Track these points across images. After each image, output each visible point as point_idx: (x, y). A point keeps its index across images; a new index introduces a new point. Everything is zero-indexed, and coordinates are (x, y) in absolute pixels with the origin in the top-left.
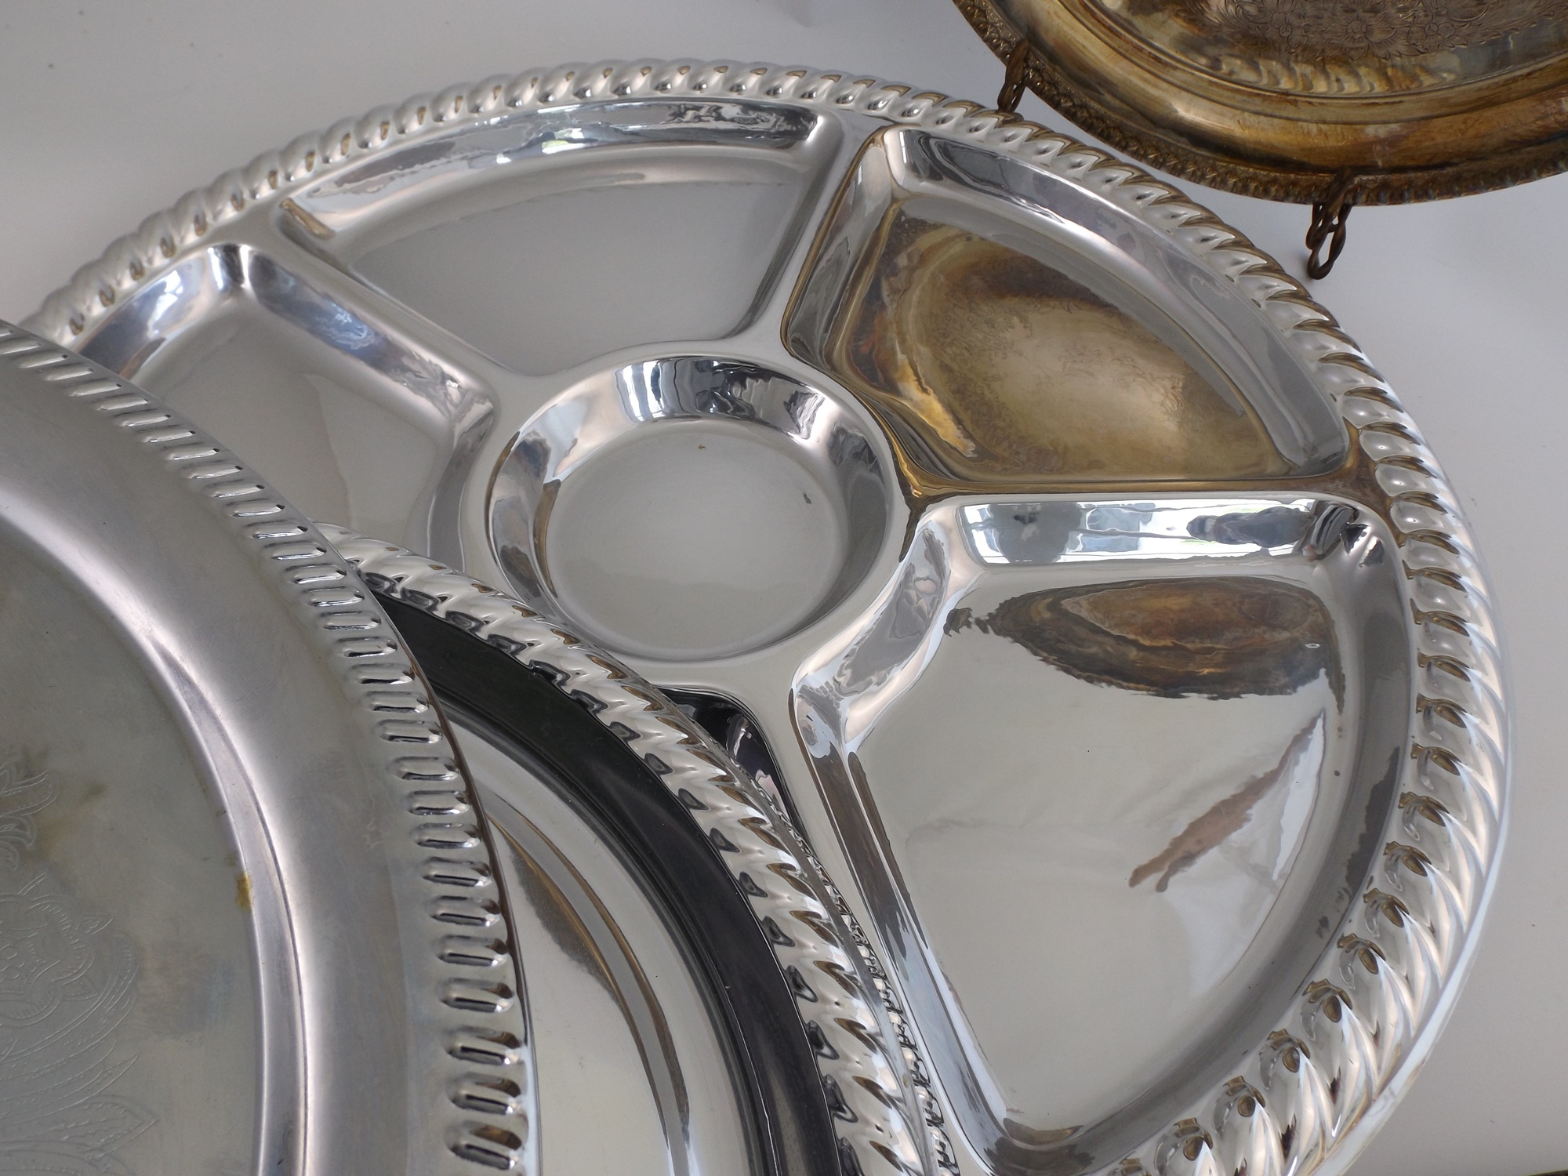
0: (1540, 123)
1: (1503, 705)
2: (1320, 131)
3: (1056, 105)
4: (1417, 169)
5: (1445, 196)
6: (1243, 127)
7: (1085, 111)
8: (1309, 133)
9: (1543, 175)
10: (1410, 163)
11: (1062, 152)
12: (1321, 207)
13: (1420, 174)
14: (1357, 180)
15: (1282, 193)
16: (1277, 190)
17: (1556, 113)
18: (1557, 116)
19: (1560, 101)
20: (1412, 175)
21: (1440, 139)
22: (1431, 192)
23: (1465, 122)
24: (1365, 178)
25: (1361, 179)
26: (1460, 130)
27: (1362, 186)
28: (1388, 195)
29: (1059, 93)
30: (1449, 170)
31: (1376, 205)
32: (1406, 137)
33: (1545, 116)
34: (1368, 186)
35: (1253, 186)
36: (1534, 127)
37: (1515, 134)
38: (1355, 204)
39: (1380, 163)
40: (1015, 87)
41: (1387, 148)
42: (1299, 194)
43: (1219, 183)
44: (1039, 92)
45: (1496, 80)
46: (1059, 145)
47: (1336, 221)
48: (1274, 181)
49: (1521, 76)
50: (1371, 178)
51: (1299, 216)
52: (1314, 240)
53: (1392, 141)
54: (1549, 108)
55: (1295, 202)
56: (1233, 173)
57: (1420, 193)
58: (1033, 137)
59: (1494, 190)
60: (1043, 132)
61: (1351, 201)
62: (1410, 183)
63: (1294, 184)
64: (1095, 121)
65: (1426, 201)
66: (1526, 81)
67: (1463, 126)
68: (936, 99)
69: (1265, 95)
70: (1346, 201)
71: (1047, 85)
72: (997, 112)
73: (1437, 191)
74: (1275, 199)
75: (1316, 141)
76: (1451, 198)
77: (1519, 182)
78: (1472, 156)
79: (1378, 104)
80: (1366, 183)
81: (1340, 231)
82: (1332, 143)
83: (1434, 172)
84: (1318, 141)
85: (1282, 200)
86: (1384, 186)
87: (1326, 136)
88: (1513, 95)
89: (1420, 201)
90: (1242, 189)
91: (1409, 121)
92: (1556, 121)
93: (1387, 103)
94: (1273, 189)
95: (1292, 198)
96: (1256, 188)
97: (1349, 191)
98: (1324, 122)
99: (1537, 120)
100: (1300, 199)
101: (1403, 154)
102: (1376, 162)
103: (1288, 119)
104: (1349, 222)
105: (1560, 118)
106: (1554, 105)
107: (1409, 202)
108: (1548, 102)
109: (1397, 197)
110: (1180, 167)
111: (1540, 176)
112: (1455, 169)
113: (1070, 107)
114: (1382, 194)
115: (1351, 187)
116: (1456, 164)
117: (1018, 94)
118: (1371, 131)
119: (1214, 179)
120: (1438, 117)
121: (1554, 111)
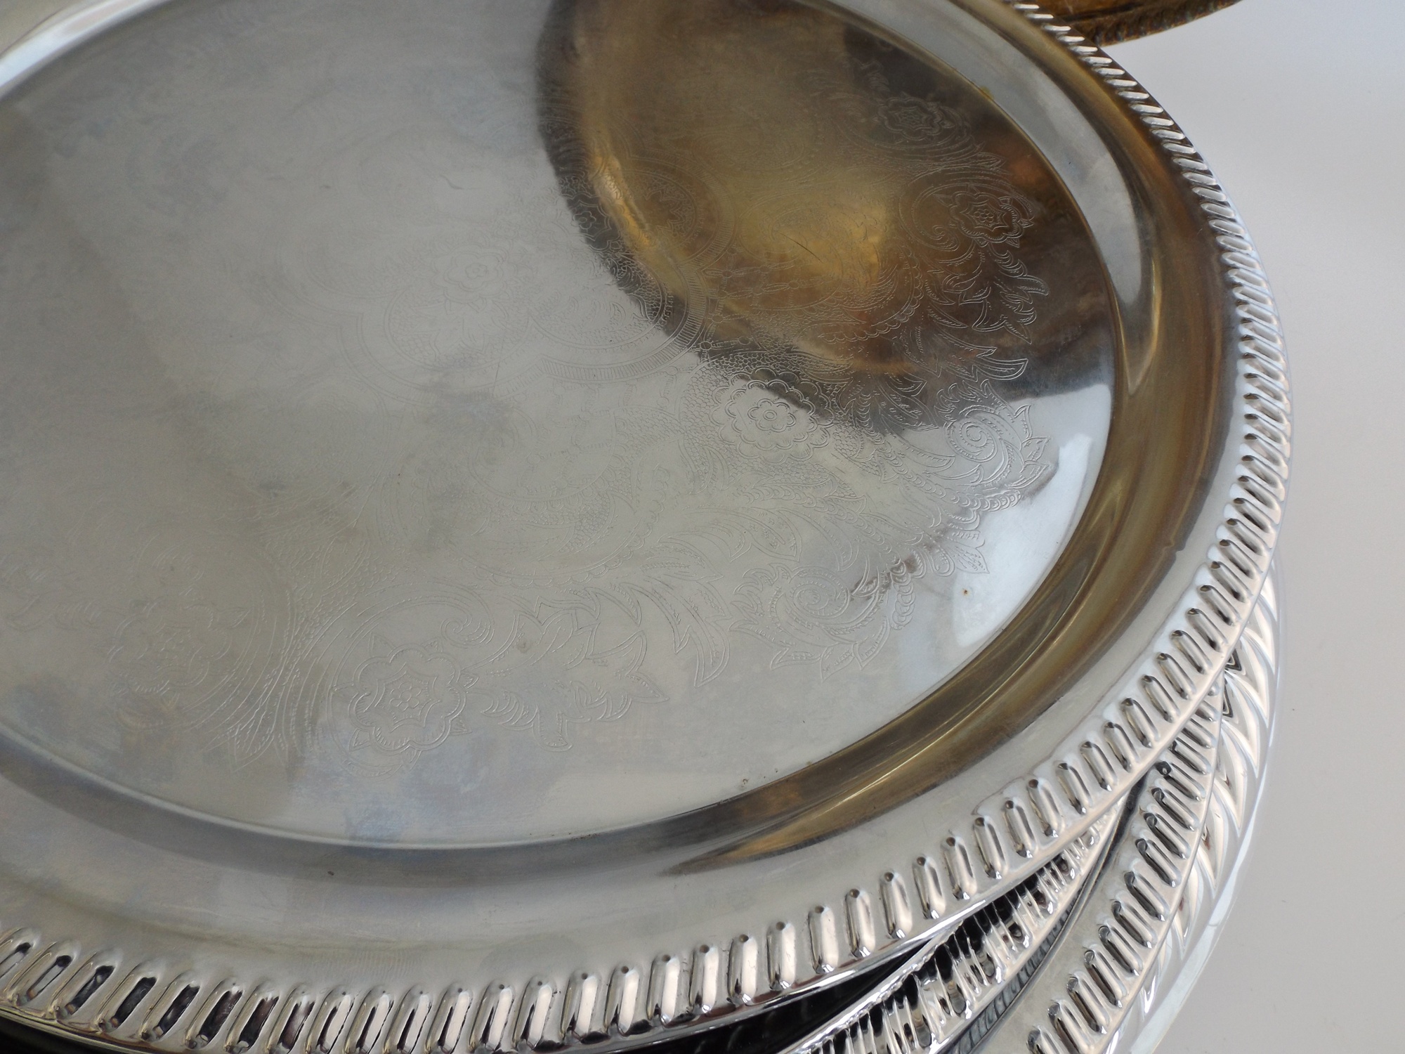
5: (1133, 36)
9: (1219, 7)
13: (1107, 18)
20: (1100, 19)
30: (1134, 11)
39: (1071, 8)
57: (1110, 35)
59: (1176, 26)
65: (1115, 43)
76: (1138, 38)
77: (1197, 16)
83: (1120, 15)
89: (1111, 44)
102: (1068, 9)
111: (1216, 9)
112: (1140, 9)
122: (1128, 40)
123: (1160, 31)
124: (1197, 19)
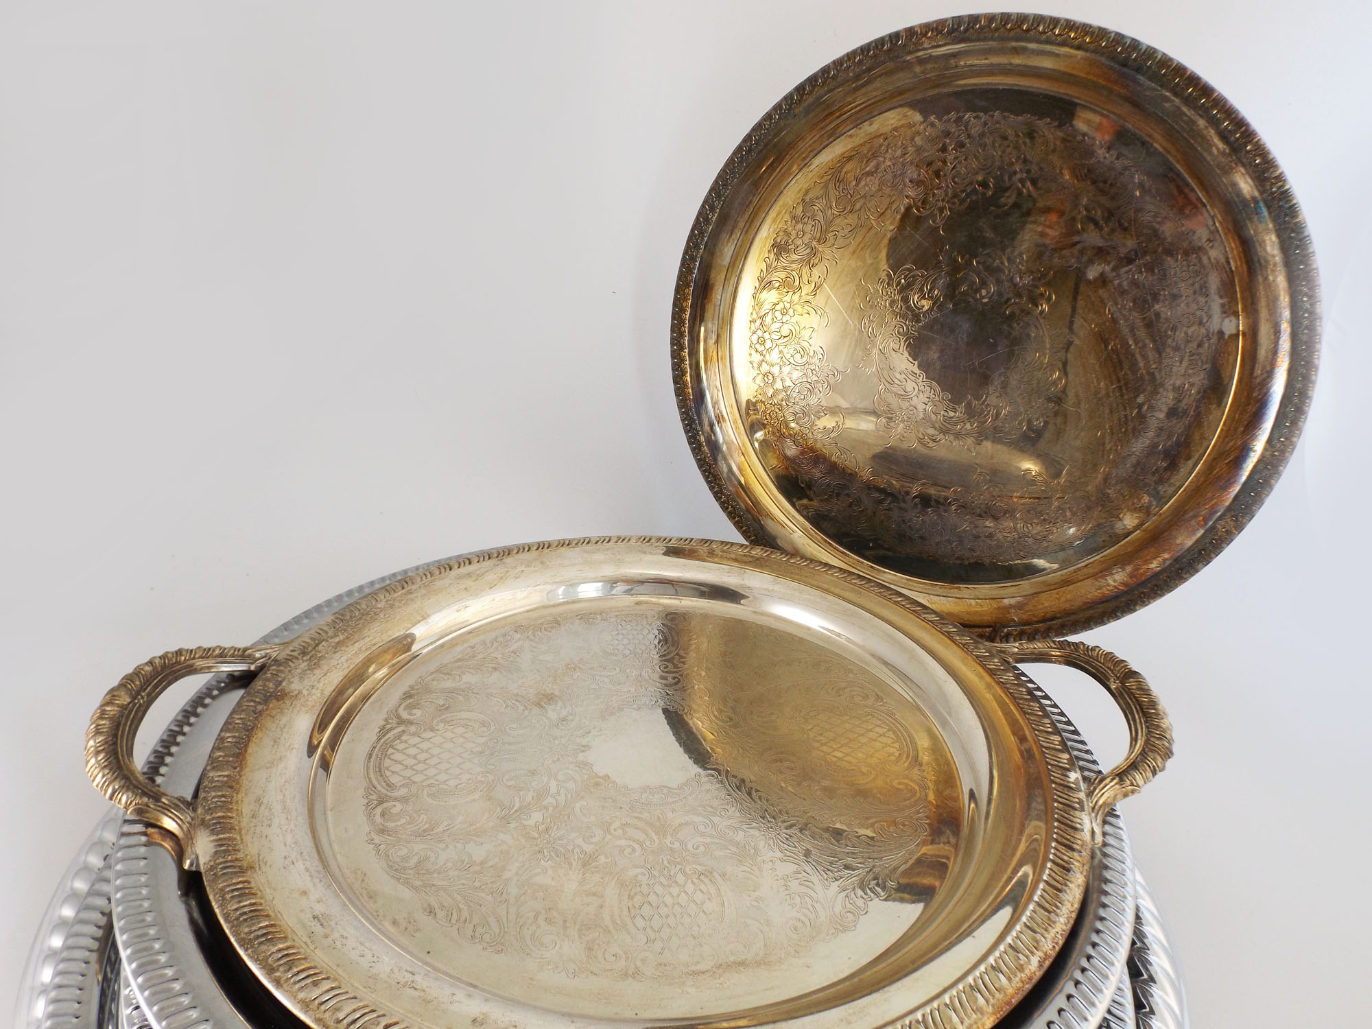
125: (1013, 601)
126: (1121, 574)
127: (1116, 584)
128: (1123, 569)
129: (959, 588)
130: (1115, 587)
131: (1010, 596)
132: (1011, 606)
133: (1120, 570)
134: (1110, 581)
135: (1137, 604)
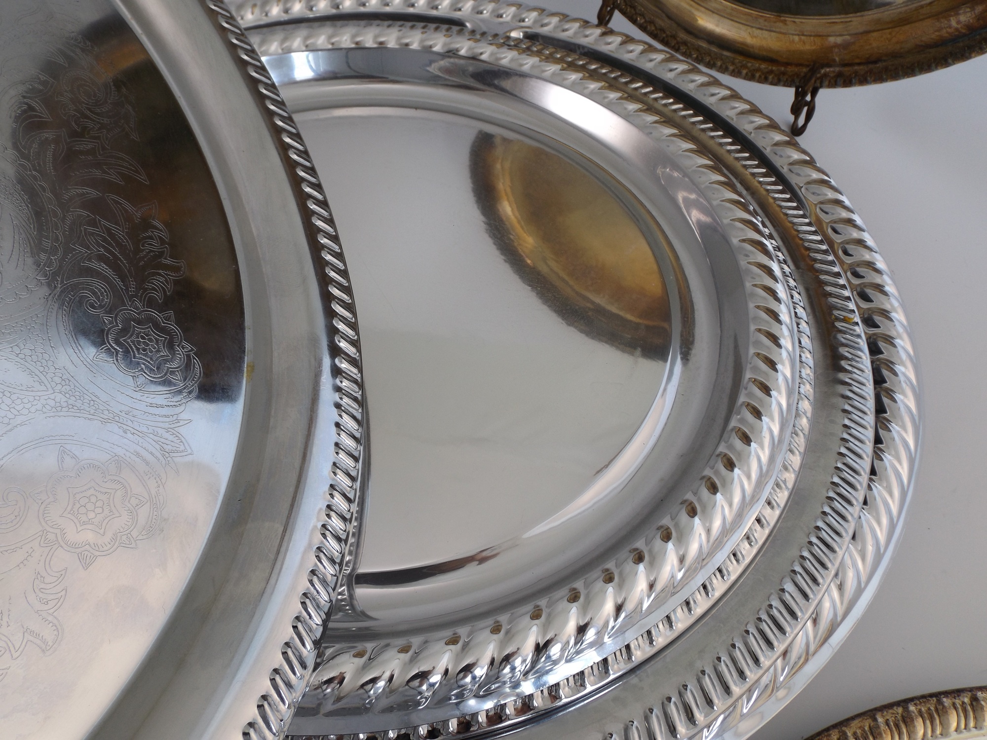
0: (937, 33)
1: (917, 418)
2: (800, 39)
3: (634, 21)
4: (859, 64)
6: (753, 37)
7: (653, 25)
8: (793, 41)
9: (939, 68)
10: (857, 61)
11: (642, 52)
12: (800, 89)
13: (862, 67)
14: (823, 71)
15: (776, 80)
16: (773, 78)
17: (947, 27)
18: (948, 29)
19: (950, 20)
20: (856, 68)
21: (875, 45)
22: (869, 78)
23: (890, 33)
24: (828, 70)
25: (825, 70)
26: (887, 39)
27: (826, 75)
28: (842, 81)
29: (636, 14)
30: (879, 65)
31: (835, 87)
32: (854, 43)
33: (940, 29)
34: (830, 75)
35: (757, 75)
36: (933, 36)
37: (922, 41)
38: (821, 87)
39: (837, 59)
40: (609, 9)
41: (842, 50)
42: (787, 80)
43: (736, 73)
44: (624, 13)
45: (910, 7)
46: (640, 48)
47: (808, 98)
48: (771, 72)
49: (926, 4)
50: (832, 69)
51: (786, 95)
52: (796, 110)
53: (845, 46)
54: (942, 24)
55: (784, 85)
56: (744, 66)
57: (862, 79)
58: (623, 43)
59: (908, 77)
60: (628, 40)
61: (819, 85)
62: (856, 73)
63: (784, 73)
64: (659, 32)
65: (865, 85)
66: (928, 7)
67: (889, 36)
68: (561, 17)
69: (766, 17)
70: (816, 85)
71: (629, 7)
72: (598, 26)
73: (873, 78)
74: (772, 84)
75: (798, 46)
76: (881, 83)
77: (923, 72)
78: (894, 55)
79: (836, 23)
80: (828, 73)
81: (812, 105)
82: (807, 47)
83: (871, 66)
84: (800, 47)
85: (775, 84)
86: (840, 75)
87: (804, 43)
88: (921, 17)
90: (751, 77)
91: (856, 34)
92: (947, 33)
93: (842, 22)
94: (770, 77)
95: (782, 83)
96: (760, 76)
97: (818, 79)
98: (803, 35)
99: (935, 32)
100: (787, 84)
101: (852, 54)
102: (835, 59)
103: (781, 33)
104: (818, 99)
105: (949, 30)
106: (946, 22)
107: (855, 86)
108: (942, 20)
109: (847, 82)
110: (712, 63)
111: (936, 68)
112: (884, 64)
113: (643, 23)
114: (838, 80)
115: (818, 75)
116: (885, 61)
117: (611, 14)
118: (832, 40)
119: (733, 71)
120: (874, 31)
121: (946, 26)
122: (874, 84)
123: (897, 80)
124: (923, 74)
125: (839, 40)
126: (969, 15)
127: (959, 26)
128: (973, 9)
129: (784, 22)
130: (957, 29)
131: (838, 34)
132: (836, 46)
133: (968, 10)
134: (954, 23)
135: (974, 51)
